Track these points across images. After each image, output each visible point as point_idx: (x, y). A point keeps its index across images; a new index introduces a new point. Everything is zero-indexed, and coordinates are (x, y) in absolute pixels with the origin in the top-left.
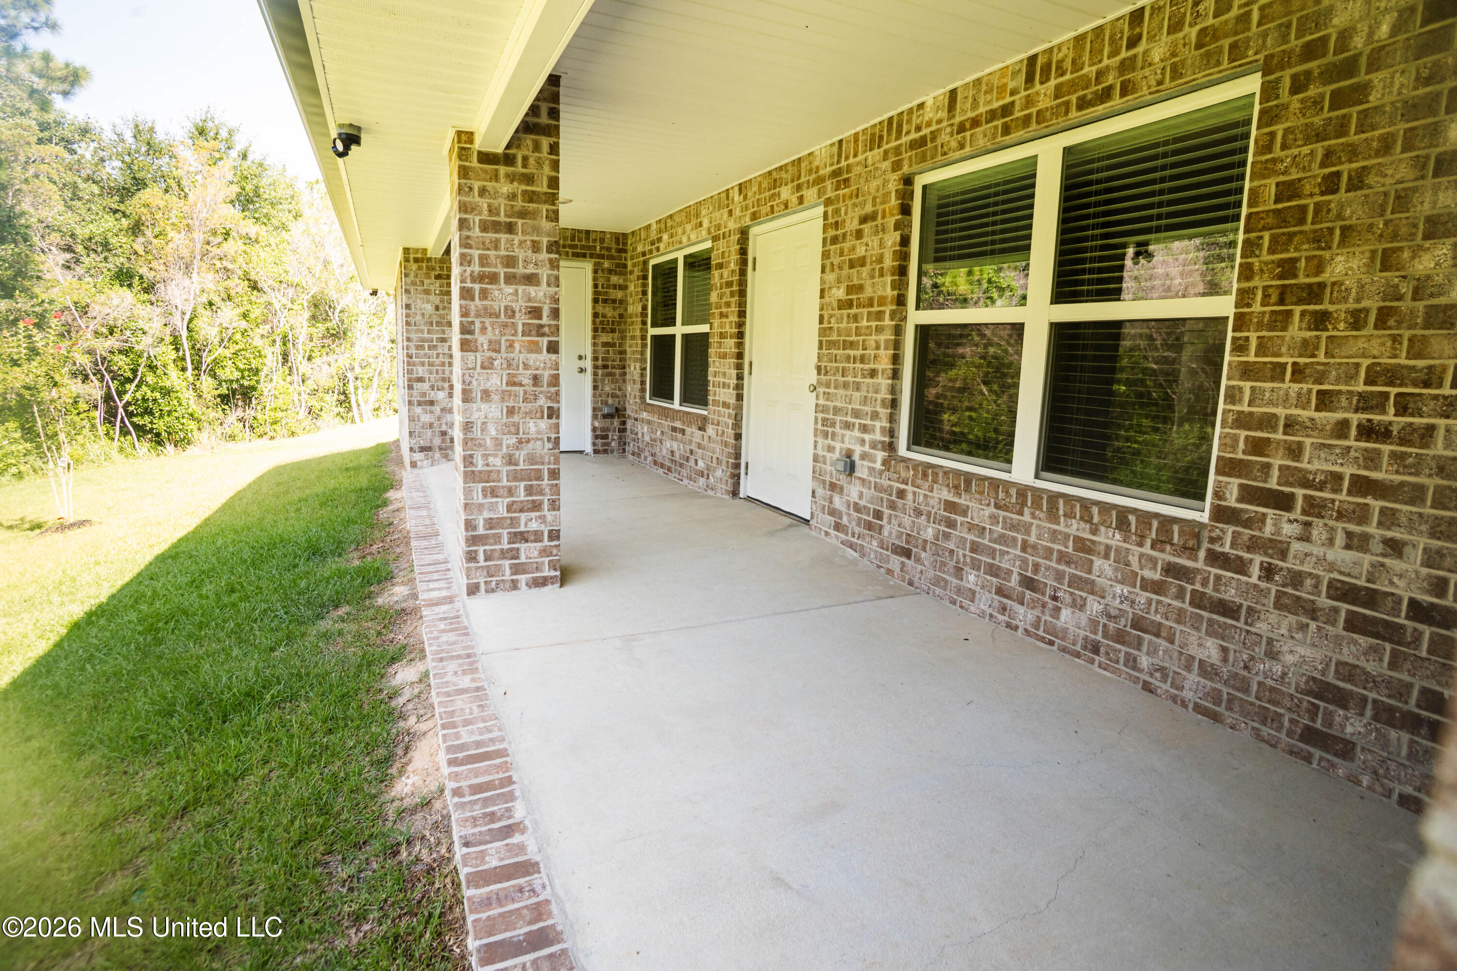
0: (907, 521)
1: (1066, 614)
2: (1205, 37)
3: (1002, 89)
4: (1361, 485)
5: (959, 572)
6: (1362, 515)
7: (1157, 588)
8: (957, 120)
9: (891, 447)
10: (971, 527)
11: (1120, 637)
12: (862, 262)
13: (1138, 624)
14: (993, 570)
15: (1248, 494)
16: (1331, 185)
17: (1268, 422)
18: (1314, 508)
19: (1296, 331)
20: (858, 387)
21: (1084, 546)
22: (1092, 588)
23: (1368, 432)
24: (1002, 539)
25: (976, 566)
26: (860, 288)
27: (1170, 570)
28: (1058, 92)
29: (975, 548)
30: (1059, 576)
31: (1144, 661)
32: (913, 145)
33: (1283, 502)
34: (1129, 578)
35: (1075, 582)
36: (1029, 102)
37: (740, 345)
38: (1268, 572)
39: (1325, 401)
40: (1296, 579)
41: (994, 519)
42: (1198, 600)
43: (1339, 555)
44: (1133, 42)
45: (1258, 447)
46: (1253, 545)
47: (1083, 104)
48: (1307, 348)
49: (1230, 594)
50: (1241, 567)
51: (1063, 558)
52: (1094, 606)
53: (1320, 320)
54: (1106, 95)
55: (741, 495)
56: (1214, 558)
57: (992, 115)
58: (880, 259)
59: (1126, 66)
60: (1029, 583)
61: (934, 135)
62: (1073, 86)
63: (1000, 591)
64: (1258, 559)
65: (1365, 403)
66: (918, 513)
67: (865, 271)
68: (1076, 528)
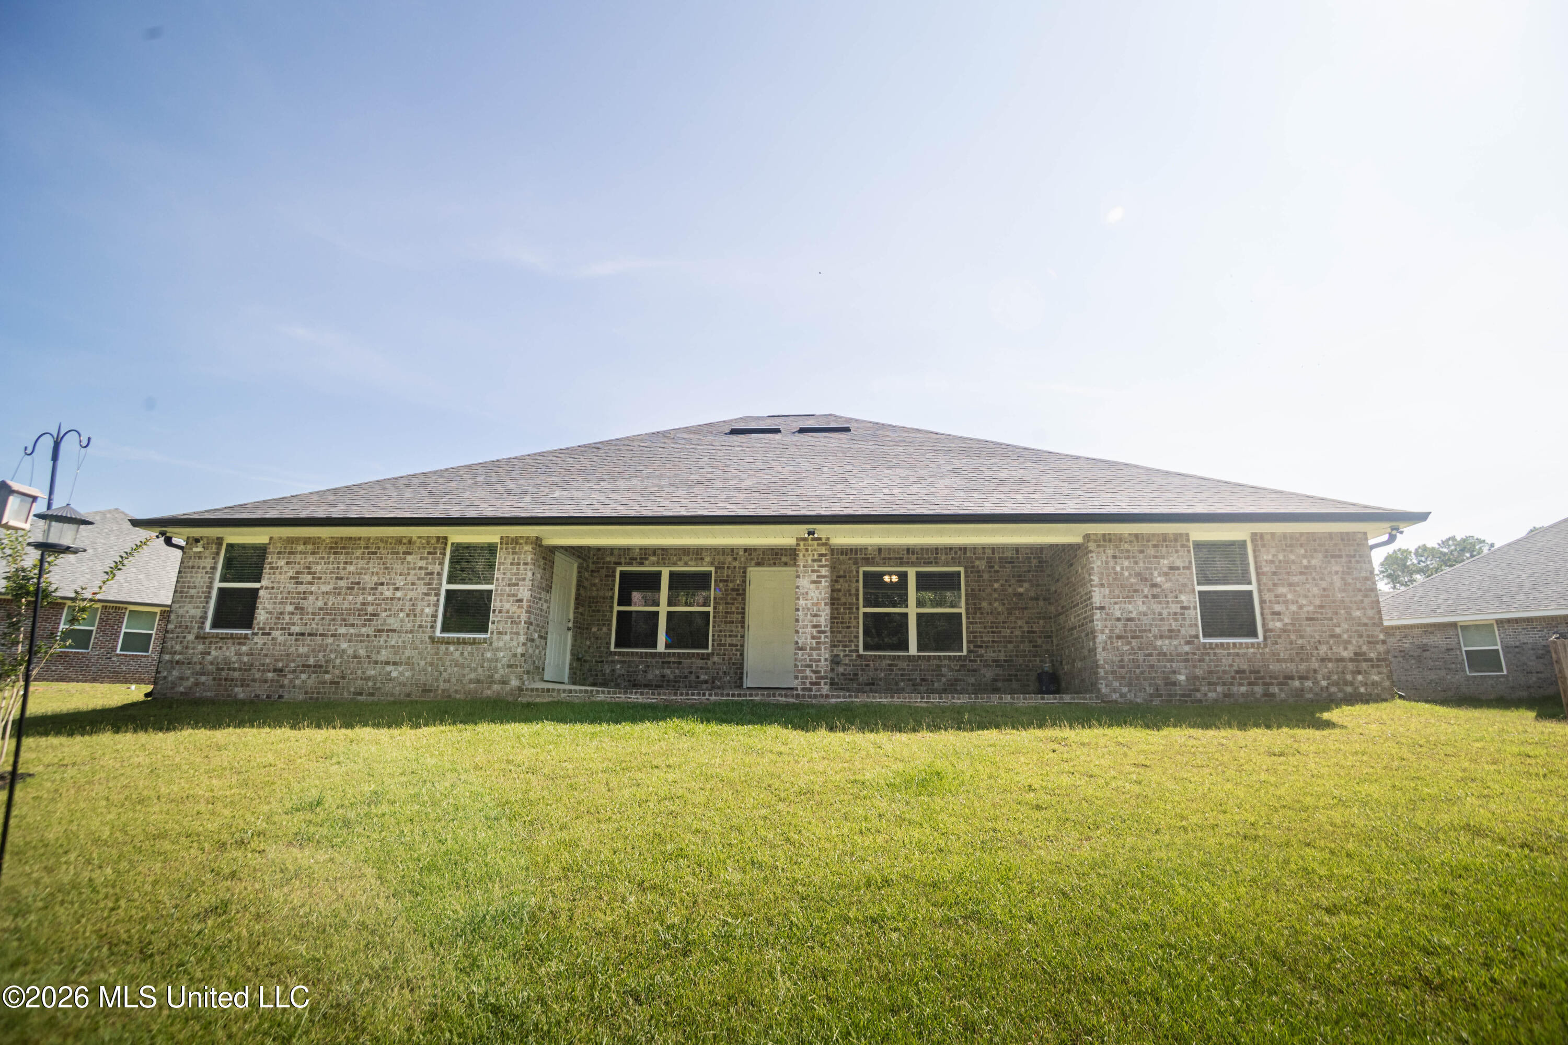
0: (871, 673)
1: (936, 684)
2: (953, 558)
3: (898, 553)
4: (993, 642)
5: (897, 684)
6: (994, 647)
7: (959, 670)
8: (883, 556)
9: (857, 651)
10: (900, 670)
11: (952, 685)
12: (839, 590)
13: (956, 680)
14: (909, 680)
15: (975, 646)
16: (980, 590)
17: (976, 632)
18: (987, 647)
19: (978, 615)
20: (840, 632)
21: (938, 666)
22: (943, 676)
23: (993, 632)
24: (912, 670)
25: (903, 680)
26: (839, 599)
27: (961, 666)
28: (917, 558)
29: (902, 675)
30: (932, 675)
31: (959, 688)
32: (863, 559)
33: (981, 647)
34: (951, 670)
35: (937, 675)
36: (908, 558)
37: (743, 618)
38: (981, 661)
39: (985, 627)
40: (986, 661)
41: (908, 665)
42: (968, 671)
43: (992, 654)
44: (937, 554)
45: (975, 637)
46: (977, 656)
47: (924, 563)
48: (980, 618)
49: (975, 667)
50: (976, 661)
51: (933, 670)
52: (944, 680)
53: (982, 613)
54: (931, 563)
55: (745, 687)
56: (970, 661)
57: (896, 558)
58: (850, 590)
59: (936, 558)
60: (922, 680)
61: (873, 558)
62: (921, 559)
63: (913, 685)
64: (978, 659)
65: (992, 627)
66: (876, 670)
67: (841, 594)
68: (935, 662)
